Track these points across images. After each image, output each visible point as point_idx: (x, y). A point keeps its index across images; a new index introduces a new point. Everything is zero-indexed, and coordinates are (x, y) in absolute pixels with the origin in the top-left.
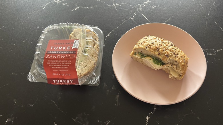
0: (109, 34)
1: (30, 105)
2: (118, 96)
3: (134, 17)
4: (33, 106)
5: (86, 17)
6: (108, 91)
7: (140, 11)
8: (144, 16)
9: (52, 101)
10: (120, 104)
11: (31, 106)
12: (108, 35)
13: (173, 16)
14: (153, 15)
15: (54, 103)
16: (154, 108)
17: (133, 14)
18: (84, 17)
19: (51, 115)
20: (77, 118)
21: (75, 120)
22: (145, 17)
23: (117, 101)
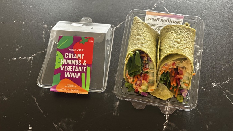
0: (120, 25)
1: (4, 98)
2: (118, 103)
3: (153, 8)
4: (7, 100)
5: (94, 2)
6: (106, 94)
7: (162, 3)
8: (166, 9)
9: (32, 96)
10: (119, 114)
11: (5, 100)
12: (118, 26)
13: (203, 13)
14: (178, 10)
15: (35, 100)
16: (163, 126)
17: (153, 6)
18: (93, 2)
19: (27, 114)
20: (59, 123)
21: (56, 126)
22: (168, 11)
23: (116, 109)
